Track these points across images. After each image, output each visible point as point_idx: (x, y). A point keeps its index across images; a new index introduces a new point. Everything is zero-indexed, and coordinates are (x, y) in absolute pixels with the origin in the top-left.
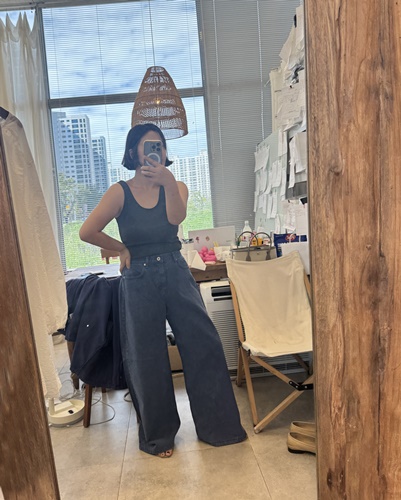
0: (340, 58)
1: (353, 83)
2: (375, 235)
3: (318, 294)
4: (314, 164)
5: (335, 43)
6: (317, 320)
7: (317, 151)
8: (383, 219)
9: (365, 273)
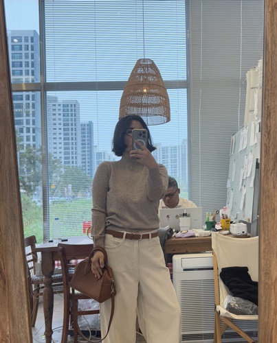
3: (264, 252)
4: (265, 145)
6: (262, 273)
7: (269, 134)
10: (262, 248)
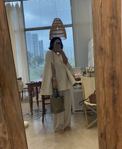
0: (102, 16)
1: (106, 23)
2: (113, 66)
4: (95, 46)
5: (100, 12)
7: (96, 42)
8: (115, 61)
9: (110, 76)
10: (96, 81)
